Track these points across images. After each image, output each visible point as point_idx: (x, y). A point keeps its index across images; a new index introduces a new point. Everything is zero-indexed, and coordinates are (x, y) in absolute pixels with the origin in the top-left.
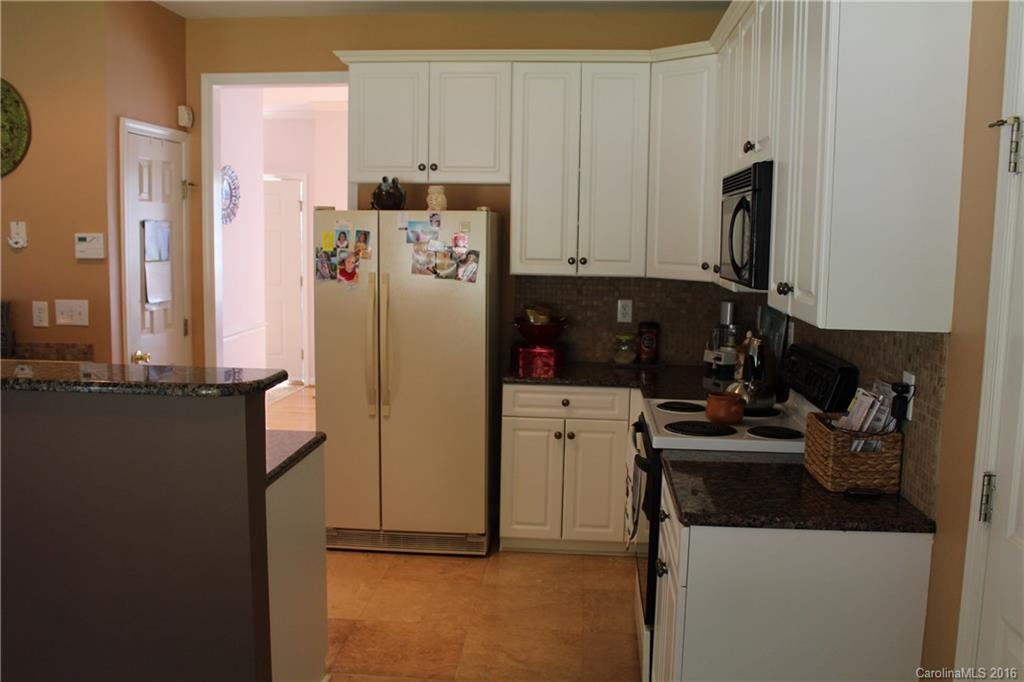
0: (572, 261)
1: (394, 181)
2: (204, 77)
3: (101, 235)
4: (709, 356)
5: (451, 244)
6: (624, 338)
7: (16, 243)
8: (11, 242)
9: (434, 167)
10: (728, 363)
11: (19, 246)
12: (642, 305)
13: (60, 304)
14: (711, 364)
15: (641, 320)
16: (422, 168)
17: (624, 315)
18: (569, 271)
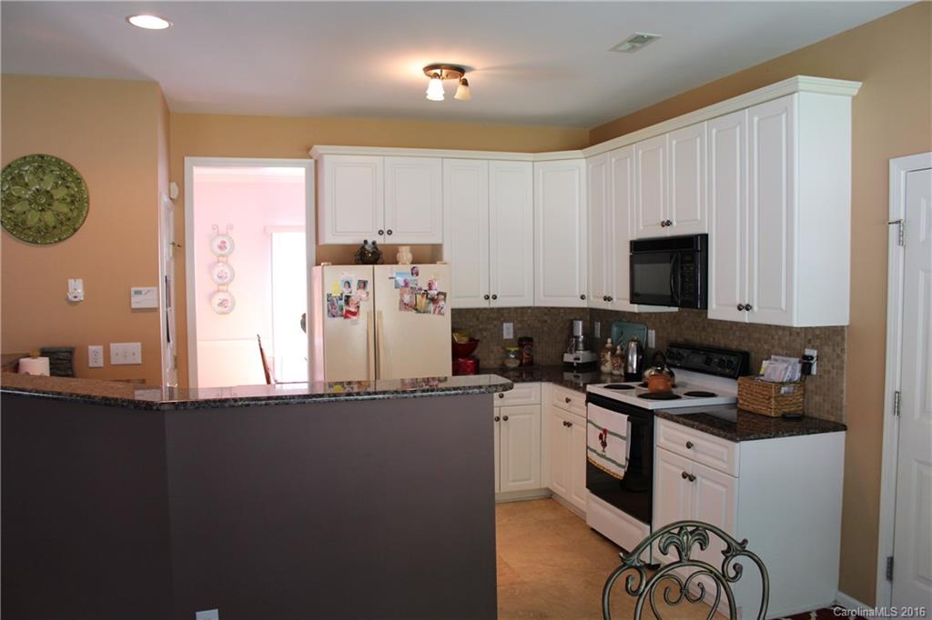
0: (487, 297)
1: (374, 243)
2: (187, 159)
3: (155, 288)
4: (568, 358)
5: (426, 288)
6: (513, 349)
7: (75, 297)
8: (71, 297)
9: (390, 232)
10: (585, 361)
11: (77, 300)
12: (519, 326)
13: (114, 347)
14: (573, 363)
15: (519, 336)
16: (381, 233)
17: (509, 334)
18: (484, 304)
